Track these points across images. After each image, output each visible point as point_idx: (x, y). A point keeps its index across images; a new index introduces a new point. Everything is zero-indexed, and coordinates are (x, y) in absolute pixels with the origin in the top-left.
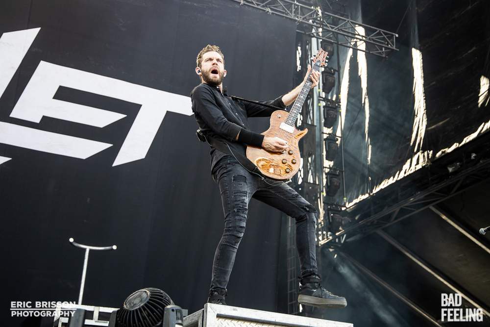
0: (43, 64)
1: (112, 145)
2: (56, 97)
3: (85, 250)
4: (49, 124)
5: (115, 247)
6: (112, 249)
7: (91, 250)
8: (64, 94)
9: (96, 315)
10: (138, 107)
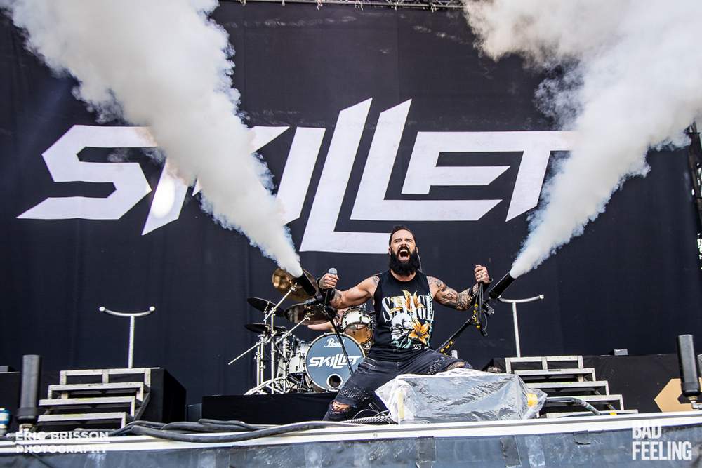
0: (420, 135)
1: (501, 201)
2: (439, 164)
3: (511, 304)
4: (439, 193)
5: (542, 297)
6: (540, 299)
7: (517, 304)
8: (446, 159)
9: (545, 365)
10: (519, 155)
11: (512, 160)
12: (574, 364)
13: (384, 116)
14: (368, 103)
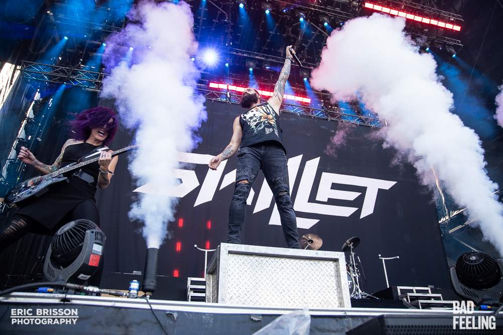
0: (324, 174)
1: (358, 208)
3: (382, 260)
4: (332, 202)
5: (398, 257)
7: (385, 260)
8: (335, 186)
9: (415, 291)
10: (365, 188)
11: (363, 190)
12: (427, 292)
13: (308, 163)
14: (300, 157)
